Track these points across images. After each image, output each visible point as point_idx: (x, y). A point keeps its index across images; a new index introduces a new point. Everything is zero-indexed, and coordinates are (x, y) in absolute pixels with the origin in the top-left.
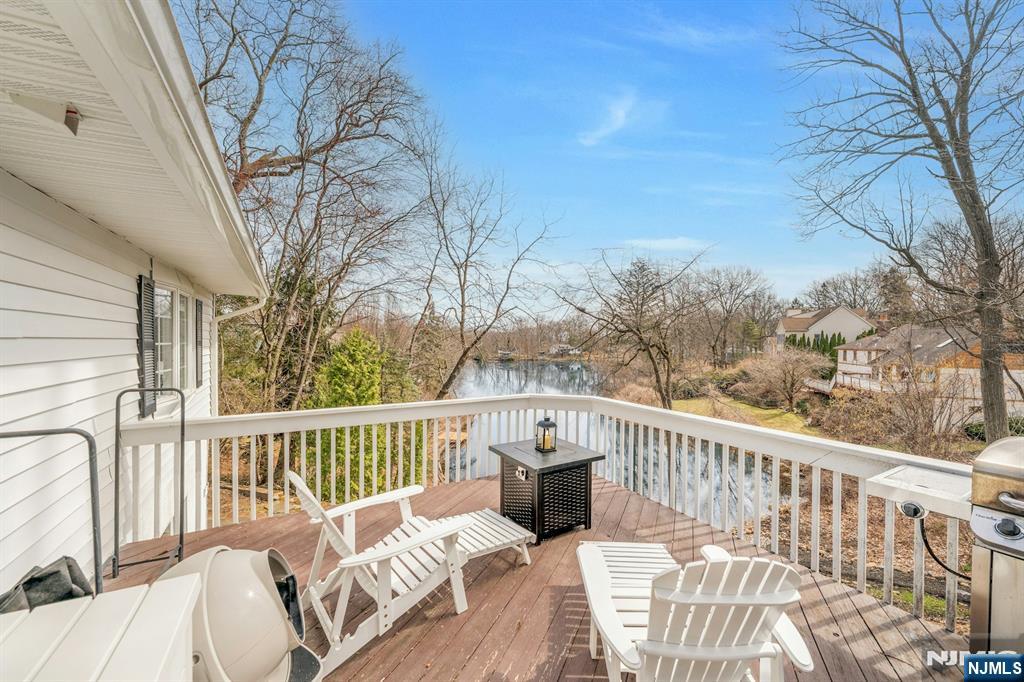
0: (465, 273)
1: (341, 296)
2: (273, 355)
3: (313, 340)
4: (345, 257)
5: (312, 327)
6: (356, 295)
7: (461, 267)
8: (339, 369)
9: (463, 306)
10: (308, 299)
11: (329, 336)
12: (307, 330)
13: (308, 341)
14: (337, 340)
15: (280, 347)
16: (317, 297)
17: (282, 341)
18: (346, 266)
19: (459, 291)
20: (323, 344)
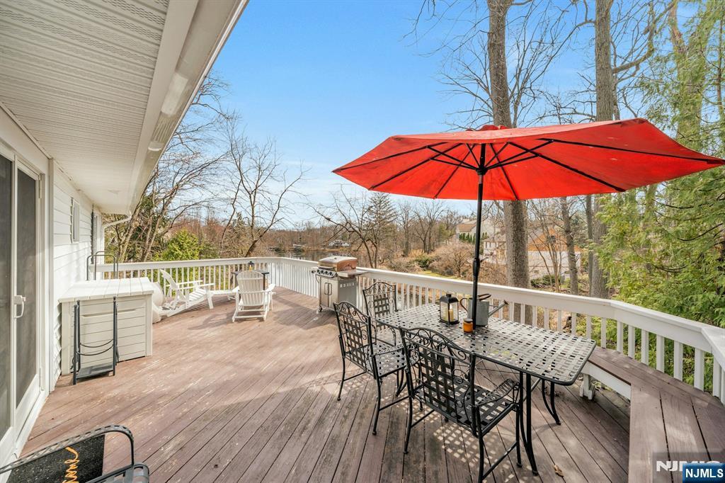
0: (255, 197)
1: (171, 208)
2: (123, 246)
3: (152, 236)
4: (175, 184)
5: (150, 229)
6: (183, 208)
7: (252, 193)
8: (173, 253)
9: (253, 216)
10: (149, 210)
11: (163, 234)
12: (147, 230)
13: (148, 237)
14: (168, 236)
15: (128, 240)
16: (154, 209)
17: (129, 237)
18: (176, 189)
19: (251, 208)
20: (158, 239)
